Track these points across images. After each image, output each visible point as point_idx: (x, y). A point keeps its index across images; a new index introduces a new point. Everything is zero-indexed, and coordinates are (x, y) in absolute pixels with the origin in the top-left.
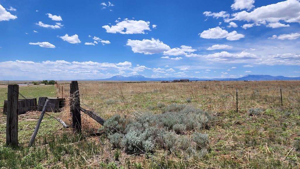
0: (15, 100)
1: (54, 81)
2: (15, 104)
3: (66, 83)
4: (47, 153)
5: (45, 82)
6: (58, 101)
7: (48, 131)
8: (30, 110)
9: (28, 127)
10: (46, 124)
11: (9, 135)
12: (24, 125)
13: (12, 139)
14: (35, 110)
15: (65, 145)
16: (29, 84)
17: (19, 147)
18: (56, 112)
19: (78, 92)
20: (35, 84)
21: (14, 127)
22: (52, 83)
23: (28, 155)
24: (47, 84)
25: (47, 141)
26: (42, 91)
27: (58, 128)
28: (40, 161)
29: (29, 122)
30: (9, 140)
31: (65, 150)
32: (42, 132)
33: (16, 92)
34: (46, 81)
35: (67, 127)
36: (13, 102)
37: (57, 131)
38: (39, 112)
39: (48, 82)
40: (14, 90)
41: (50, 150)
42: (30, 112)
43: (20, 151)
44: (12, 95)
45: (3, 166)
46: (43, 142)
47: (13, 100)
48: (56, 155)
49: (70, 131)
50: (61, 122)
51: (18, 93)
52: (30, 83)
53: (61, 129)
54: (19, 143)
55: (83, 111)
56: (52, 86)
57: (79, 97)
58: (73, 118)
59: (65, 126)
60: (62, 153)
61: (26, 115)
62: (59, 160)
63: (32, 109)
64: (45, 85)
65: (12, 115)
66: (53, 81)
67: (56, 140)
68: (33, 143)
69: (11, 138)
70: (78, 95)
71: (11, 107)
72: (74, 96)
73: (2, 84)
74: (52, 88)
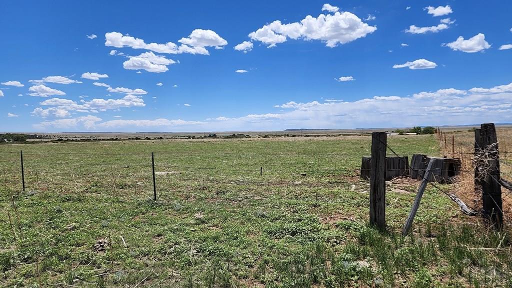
0: (381, 157)
1: (433, 128)
2: (382, 164)
3: (456, 130)
4: (434, 255)
5: (417, 130)
6: (446, 164)
7: (432, 215)
8: (397, 175)
9: (397, 202)
10: (427, 203)
11: (373, 209)
12: (392, 199)
13: (377, 218)
14: (406, 175)
15: (470, 248)
16: (392, 134)
17: (388, 232)
18: (442, 182)
19: (497, 147)
20: (401, 133)
21: (380, 199)
22: (429, 131)
23: (402, 248)
24: (419, 134)
25: (433, 233)
26: (414, 146)
27: (450, 214)
28: (424, 264)
29: (398, 194)
30: (374, 218)
31: (470, 256)
32: (422, 215)
33: (382, 144)
34: (419, 128)
35: (472, 215)
36: (379, 159)
37: (449, 218)
38: (412, 179)
39: (422, 130)
40: (380, 141)
41: (441, 250)
42: (399, 179)
43: (389, 239)
44: (378, 148)
45: (368, 256)
46: (426, 233)
47: (379, 157)
48: (453, 262)
49: (477, 222)
50: (459, 203)
51: (386, 146)
52: (393, 132)
53: (457, 216)
54: (387, 226)
55: (505, 187)
56: (431, 137)
57: (498, 157)
58: (483, 198)
59: (466, 212)
60: (464, 261)
61: (393, 183)
62: (460, 273)
63: (402, 175)
64: (417, 134)
65: (377, 181)
66: (431, 128)
67: (448, 233)
68: (408, 229)
69: (377, 216)
70: (496, 153)
71: (376, 166)
72: (487, 154)
73: (355, 135)
74: (430, 141)
